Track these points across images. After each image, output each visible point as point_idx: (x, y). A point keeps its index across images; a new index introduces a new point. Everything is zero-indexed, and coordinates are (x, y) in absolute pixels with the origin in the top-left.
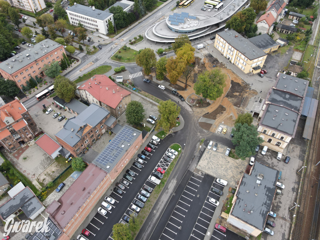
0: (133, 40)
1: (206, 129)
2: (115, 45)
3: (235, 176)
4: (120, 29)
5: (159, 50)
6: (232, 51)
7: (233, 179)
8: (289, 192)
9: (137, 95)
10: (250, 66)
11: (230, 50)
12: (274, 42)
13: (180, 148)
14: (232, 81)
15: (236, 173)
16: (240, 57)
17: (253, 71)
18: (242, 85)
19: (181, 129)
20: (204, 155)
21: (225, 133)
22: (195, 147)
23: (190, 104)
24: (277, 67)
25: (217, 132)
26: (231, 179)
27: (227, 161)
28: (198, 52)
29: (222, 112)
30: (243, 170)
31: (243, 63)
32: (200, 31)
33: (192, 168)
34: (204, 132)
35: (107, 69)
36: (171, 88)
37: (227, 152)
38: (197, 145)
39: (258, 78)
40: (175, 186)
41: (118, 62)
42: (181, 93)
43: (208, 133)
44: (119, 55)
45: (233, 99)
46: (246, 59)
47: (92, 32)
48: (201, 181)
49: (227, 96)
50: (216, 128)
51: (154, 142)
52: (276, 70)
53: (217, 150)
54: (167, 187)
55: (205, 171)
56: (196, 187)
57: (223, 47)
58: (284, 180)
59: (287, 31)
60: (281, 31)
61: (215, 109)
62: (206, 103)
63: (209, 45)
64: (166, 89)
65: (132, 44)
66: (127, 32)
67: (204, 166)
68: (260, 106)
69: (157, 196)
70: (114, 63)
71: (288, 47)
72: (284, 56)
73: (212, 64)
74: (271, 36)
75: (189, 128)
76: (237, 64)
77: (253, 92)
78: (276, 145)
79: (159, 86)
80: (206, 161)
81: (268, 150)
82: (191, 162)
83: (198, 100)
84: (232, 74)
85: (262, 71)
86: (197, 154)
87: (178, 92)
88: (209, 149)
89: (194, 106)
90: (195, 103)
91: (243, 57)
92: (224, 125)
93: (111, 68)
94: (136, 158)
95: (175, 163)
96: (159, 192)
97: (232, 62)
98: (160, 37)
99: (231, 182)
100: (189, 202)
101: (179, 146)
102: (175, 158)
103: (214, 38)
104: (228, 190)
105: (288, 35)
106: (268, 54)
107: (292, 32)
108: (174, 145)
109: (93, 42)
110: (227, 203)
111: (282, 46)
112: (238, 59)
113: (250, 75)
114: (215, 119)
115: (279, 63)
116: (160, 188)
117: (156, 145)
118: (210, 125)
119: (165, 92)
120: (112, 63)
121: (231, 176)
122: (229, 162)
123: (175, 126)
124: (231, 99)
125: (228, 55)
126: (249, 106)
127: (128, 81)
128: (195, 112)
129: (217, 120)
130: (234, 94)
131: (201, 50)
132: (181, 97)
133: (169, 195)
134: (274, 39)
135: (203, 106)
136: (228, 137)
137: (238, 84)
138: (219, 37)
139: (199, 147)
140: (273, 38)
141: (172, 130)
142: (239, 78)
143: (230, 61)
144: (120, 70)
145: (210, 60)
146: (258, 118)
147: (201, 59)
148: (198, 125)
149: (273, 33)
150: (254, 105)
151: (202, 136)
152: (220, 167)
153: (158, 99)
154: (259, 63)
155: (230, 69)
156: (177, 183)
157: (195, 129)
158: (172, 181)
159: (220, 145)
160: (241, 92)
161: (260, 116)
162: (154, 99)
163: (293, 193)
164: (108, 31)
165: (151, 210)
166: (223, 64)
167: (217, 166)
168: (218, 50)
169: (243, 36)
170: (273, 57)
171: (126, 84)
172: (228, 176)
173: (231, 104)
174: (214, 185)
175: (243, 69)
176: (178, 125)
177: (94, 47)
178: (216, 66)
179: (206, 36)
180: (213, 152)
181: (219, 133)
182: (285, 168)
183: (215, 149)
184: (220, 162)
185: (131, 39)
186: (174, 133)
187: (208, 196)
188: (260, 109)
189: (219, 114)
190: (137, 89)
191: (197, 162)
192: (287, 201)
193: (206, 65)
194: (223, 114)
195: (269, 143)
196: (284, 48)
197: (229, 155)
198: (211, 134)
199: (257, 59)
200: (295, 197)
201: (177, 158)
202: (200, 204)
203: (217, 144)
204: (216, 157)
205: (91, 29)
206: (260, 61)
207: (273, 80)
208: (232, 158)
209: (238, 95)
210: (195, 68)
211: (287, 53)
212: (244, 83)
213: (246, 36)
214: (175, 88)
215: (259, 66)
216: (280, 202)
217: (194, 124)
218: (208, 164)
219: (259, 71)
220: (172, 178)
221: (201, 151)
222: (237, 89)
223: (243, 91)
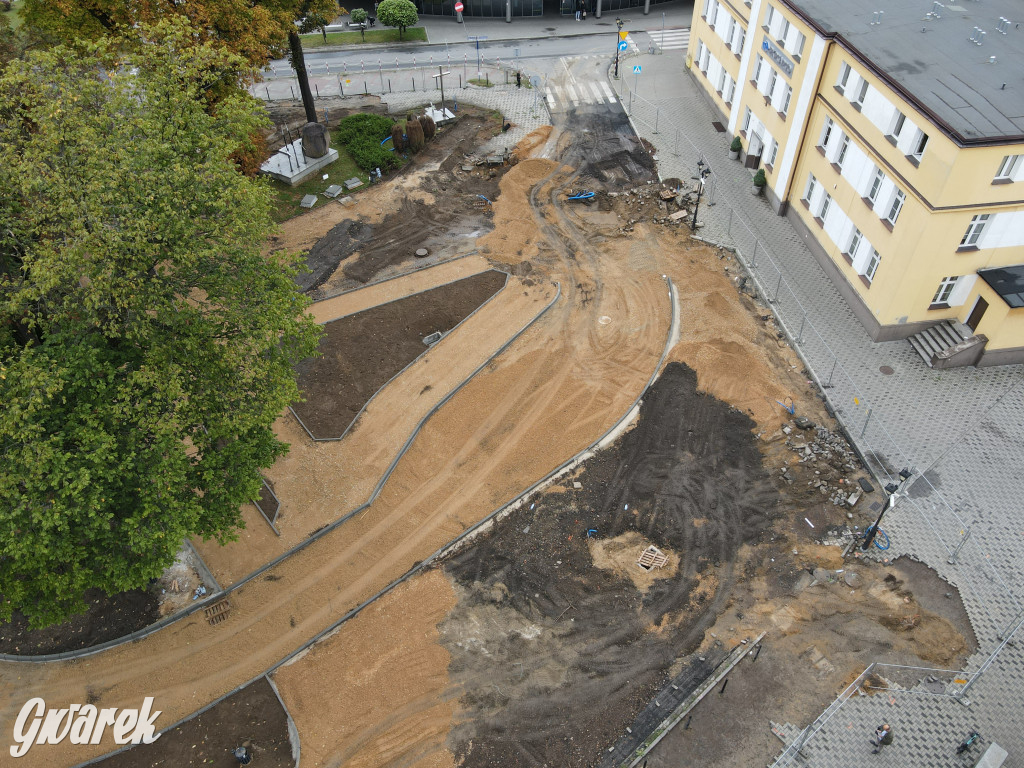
14: (675, 374)
45: (530, 632)
77: (894, 601)
84: (712, 302)
97: (779, 184)
113: (929, 347)
124: (506, 623)
130: (601, 554)
137: (735, 430)
142: (780, 363)
143: (760, 181)
155: (724, 253)
160: (717, 552)
175: (859, 264)
209: (643, 582)
212: (824, 426)
222: (680, 482)
223: (752, 538)
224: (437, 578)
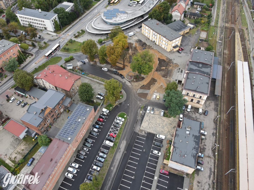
0: (77, 34)
1: (144, 98)
2: (62, 39)
3: (170, 131)
4: (64, 26)
5: (99, 40)
6: (155, 35)
7: (169, 133)
8: (210, 136)
9: (86, 78)
10: (171, 45)
11: (154, 35)
12: (186, 26)
13: (126, 115)
14: (159, 58)
15: (170, 128)
16: (162, 39)
17: (173, 49)
18: (167, 61)
19: (125, 100)
20: (145, 118)
21: (158, 99)
22: (137, 113)
23: (129, 80)
24: (190, 44)
25: (152, 99)
26: (167, 133)
27: (162, 120)
28: (130, 39)
29: (154, 83)
30: (175, 125)
31: (165, 44)
32: (129, 22)
33: (137, 130)
34: (142, 101)
35: (58, 59)
36: (112, 69)
37: (162, 113)
38: (139, 111)
39: (178, 54)
40: (125, 146)
41: (67, 53)
42: (120, 72)
43: (145, 101)
44: (67, 47)
45: (161, 72)
46: (167, 40)
47: (42, 30)
48: (145, 139)
49: (157, 70)
50: (151, 96)
51: (104, 113)
52: (190, 47)
53: (154, 113)
54: (119, 147)
55: (147, 131)
56: (142, 144)
57: (149, 33)
58: (206, 128)
59: (194, 17)
60: (189, 17)
61: (149, 82)
62: (141, 78)
63: (138, 32)
64: (109, 71)
65: (76, 37)
66: (71, 28)
67: (146, 126)
68: (181, 75)
69: (112, 156)
70: (63, 54)
71: (196, 29)
72: (195, 36)
73: (142, 47)
74: (183, 21)
75: (130, 99)
76: (161, 45)
77: (175, 65)
78: (197, 103)
79: (103, 69)
80: (147, 123)
81: (192, 107)
82: (135, 125)
83: (135, 76)
84: (158, 53)
85: (180, 49)
86: (139, 118)
87: (118, 71)
88: (148, 113)
89: (132, 81)
90: (132, 79)
91: (164, 39)
92: (157, 93)
93: (62, 59)
94: (91, 128)
95: (123, 127)
96: (113, 152)
97: (157, 44)
98: (99, 30)
99: (168, 136)
100: (138, 156)
101: (125, 114)
102: (123, 124)
103: (141, 27)
104: (166, 142)
105: (195, 20)
106: (182, 35)
107: (198, 17)
108: (121, 113)
109: (43, 39)
110: (167, 152)
111: (192, 28)
112: (161, 41)
113: (171, 52)
114: (149, 89)
115: (192, 42)
116: (114, 149)
117: (106, 116)
118: (147, 94)
119: (108, 73)
120: (62, 55)
121: (167, 131)
122: (164, 121)
123: (120, 99)
125: (153, 39)
126: (173, 77)
127: (77, 67)
128: (133, 86)
129: (151, 90)
130: (162, 68)
131: (132, 37)
132: (121, 75)
133: (121, 153)
134: (186, 23)
135: (139, 80)
136: (161, 102)
137: (164, 60)
138: (145, 26)
139: (140, 112)
140: (184, 23)
141: (118, 102)
142: (164, 56)
143: (155, 44)
144: (69, 59)
145: (140, 44)
146: (182, 84)
147: (133, 44)
148: (137, 96)
149: (184, 19)
150: (177, 75)
151: (141, 103)
152: (158, 125)
153: (103, 79)
154: (177, 43)
155: (156, 50)
156: (126, 143)
157: (135, 99)
158: (123, 142)
159: (156, 109)
160: (167, 66)
161: (183, 82)
162: (100, 79)
163: (213, 137)
164: (55, 28)
165: (109, 167)
166: (150, 46)
167: (156, 125)
168: (145, 36)
169: (163, 23)
170: (186, 37)
171: (76, 70)
172: (165, 131)
173: (160, 76)
174: (155, 140)
175: (166, 48)
176: (122, 98)
177: (45, 43)
178: (145, 48)
179: (134, 25)
180: (151, 115)
181: (154, 99)
182: (205, 119)
183: (152, 112)
184: (158, 122)
185: (75, 33)
186: (119, 104)
187: (152, 149)
188: (182, 77)
189: (152, 84)
190: (85, 73)
191: (140, 124)
192: (210, 143)
193: (137, 48)
194: (155, 85)
195: (192, 102)
196: (193, 29)
197: (164, 116)
198: (148, 101)
199: (175, 40)
200: (215, 139)
201: (124, 123)
202: (146, 156)
203: (153, 108)
204: (154, 118)
205: (40, 28)
206: (178, 41)
207: (189, 55)
208: (166, 118)
209: (164, 68)
210: (129, 51)
211: (196, 33)
212: (168, 59)
213: (165, 23)
214: (116, 69)
215: (177, 45)
216: (205, 145)
217: (134, 95)
218: (148, 124)
219: (178, 49)
220: (122, 139)
221: (142, 116)
222: (163, 64)
223: (168, 65)
224: (155, 72)
